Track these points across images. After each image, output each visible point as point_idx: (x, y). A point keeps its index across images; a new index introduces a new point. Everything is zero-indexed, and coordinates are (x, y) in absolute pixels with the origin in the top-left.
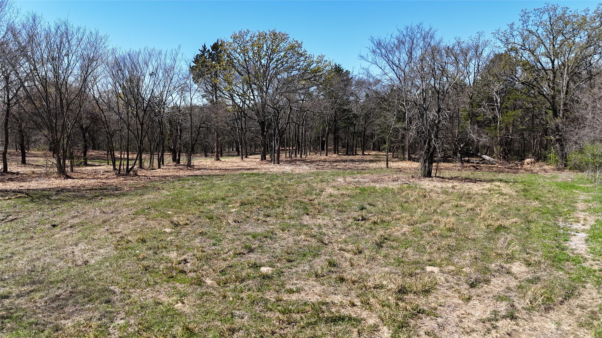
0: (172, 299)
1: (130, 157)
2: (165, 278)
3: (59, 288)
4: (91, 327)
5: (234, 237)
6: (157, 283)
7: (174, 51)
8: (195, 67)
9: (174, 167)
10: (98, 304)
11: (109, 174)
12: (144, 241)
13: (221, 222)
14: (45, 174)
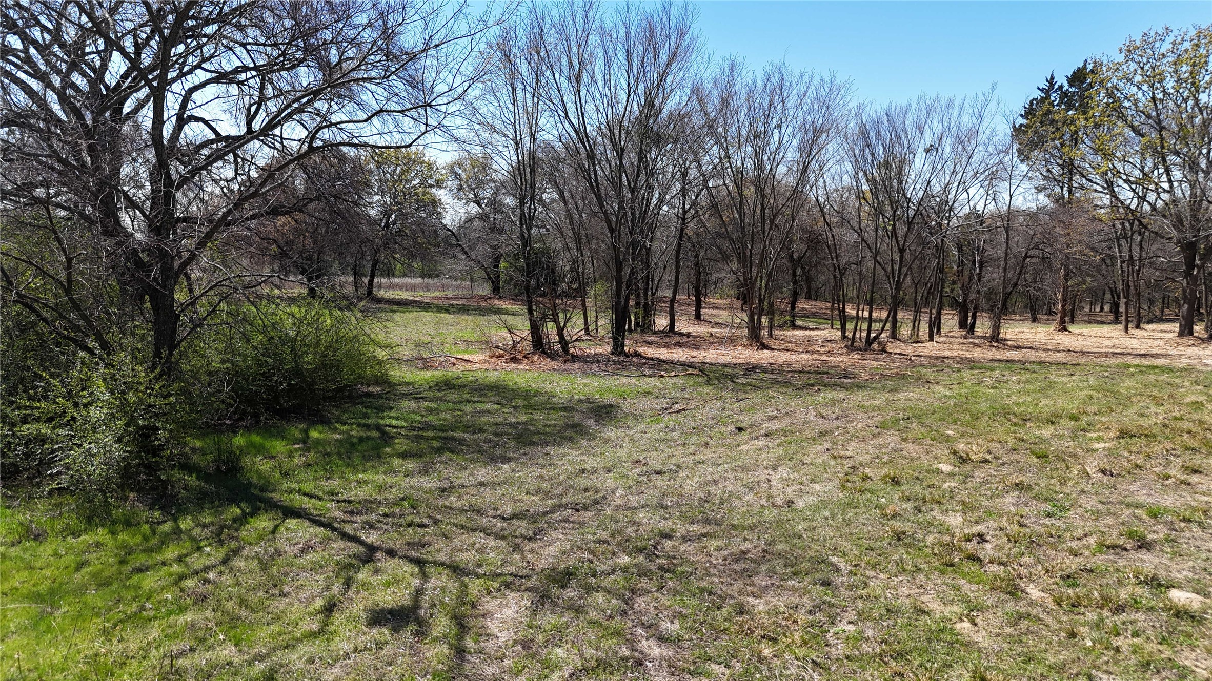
0: (949, 609)
1: (875, 315)
2: (937, 563)
3: (745, 539)
4: (795, 621)
5: (1100, 507)
6: (919, 569)
7: (981, 97)
8: (1026, 126)
9: (962, 341)
10: (810, 583)
11: (834, 345)
12: (895, 482)
13: (1068, 468)
14: (729, 338)
